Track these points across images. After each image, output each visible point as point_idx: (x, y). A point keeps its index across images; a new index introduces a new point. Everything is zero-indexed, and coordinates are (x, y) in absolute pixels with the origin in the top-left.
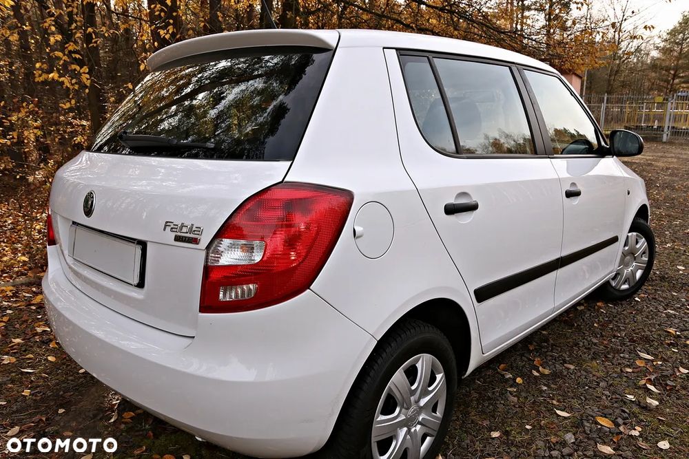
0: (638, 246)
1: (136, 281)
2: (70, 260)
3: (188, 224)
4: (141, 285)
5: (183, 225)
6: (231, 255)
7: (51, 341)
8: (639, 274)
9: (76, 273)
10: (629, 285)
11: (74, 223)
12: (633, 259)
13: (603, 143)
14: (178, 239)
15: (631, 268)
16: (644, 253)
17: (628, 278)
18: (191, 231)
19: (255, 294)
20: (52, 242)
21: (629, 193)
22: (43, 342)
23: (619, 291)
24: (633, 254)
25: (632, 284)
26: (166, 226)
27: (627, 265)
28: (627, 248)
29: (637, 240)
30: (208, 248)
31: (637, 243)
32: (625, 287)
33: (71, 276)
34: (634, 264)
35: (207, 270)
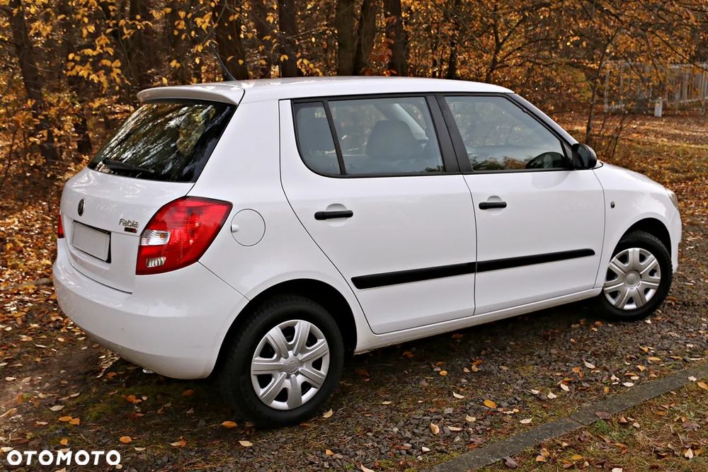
0: (643, 263)
1: (106, 259)
2: (71, 247)
3: (132, 220)
4: (109, 261)
5: (129, 222)
6: (155, 240)
7: (62, 327)
8: (649, 294)
9: (75, 258)
10: (637, 306)
11: (74, 221)
12: (638, 277)
14: (127, 230)
15: (636, 287)
16: (654, 271)
17: (633, 298)
18: (133, 225)
19: (165, 263)
20: (61, 236)
21: (613, 206)
22: (56, 328)
24: (637, 272)
25: (640, 305)
26: (121, 222)
28: (627, 265)
29: (642, 256)
30: (142, 235)
31: (643, 259)
32: (631, 307)
33: (72, 261)
34: (641, 282)
35: (141, 248)
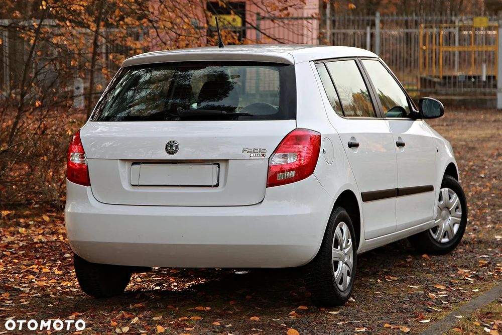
0: (451, 201)
8: (456, 228)
10: (449, 238)
12: (449, 213)
13: (414, 109)
15: (448, 222)
16: (457, 208)
17: (447, 231)
21: (438, 151)
23: (440, 243)
24: (448, 208)
25: (451, 237)
27: (444, 219)
28: (442, 203)
29: (449, 196)
31: (450, 198)
32: (445, 240)
34: (450, 218)
